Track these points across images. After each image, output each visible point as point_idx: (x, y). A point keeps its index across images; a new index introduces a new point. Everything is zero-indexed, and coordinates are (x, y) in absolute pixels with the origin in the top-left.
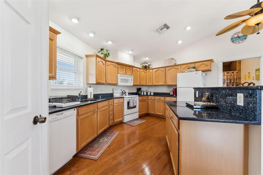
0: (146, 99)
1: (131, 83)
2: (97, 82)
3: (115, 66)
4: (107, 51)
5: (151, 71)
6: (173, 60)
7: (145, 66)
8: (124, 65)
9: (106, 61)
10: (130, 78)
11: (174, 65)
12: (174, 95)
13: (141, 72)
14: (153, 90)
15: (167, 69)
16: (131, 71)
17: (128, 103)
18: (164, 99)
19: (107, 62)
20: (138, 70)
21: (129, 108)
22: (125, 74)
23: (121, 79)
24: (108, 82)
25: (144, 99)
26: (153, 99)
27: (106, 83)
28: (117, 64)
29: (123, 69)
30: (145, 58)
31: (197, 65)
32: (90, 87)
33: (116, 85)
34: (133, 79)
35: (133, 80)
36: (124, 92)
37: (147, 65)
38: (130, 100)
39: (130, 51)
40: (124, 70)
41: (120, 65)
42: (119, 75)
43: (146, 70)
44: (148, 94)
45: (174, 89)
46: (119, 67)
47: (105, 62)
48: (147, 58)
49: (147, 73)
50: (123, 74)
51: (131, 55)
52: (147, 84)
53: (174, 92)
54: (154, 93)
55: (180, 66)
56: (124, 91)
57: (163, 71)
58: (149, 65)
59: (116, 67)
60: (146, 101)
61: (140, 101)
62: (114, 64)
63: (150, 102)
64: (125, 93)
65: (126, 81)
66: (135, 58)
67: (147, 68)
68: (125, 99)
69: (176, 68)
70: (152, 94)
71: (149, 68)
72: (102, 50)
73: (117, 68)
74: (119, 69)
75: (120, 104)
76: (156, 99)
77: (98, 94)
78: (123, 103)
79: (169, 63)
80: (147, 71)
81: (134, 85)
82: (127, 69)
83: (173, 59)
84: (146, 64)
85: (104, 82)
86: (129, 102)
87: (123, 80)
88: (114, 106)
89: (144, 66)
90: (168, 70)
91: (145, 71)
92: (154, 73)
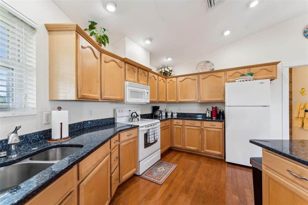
0: (168, 125)
1: (148, 99)
2: (79, 96)
3: (120, 65)
5: (174, 79)
6: (209, 64)
7: (164, 73)
8: (135, 66)
9: (102, 52)
10: (145, 90)
11: (209, 71)
12: (214, 118)
13: (160, 81)
14: (175, 110)
15: (201, 76)
16: (146, 77)
17: (146, 135)
18: (200, 125)
19: (103, 55)
20: (156, 76)
21: (147, 145)
22: (137, 81)
23: (132, 91)
24: (105, 96)
25: (166, 125)
26: (181, 124)
27: (101, 99)
28: (123, 63)
29: (133, 72)
30: (167, 58)
31: (252, 70)
32: (59, 109)
33: (121, 101)
34: (149, 91)
35: (149, 94)
36: (134, 114)
37: (168, 71)
38: (149, 130)
39: (147, 39)
40: (136, 74)
41: (129, 65)
42: (127, 83)
43: (166, 78)
44: (168, 115)
45: (213, 108)
46: (127, 69)
47: (99, 53)
48: (170, 59)
49: (167, 83)
50: (134, 82)
51: (146, 49)
52: (168, 100)
53: (214, 112)
54: (178, 113)
55: (223, 73)
56: (135, 112)
57: (195, 80)
58: (170, 71)
59: (121, 68)
60: (169, 128)
61: (162, 129)
62: (118, 61)
63: (175, 129)
64: (136, 117)
65: (140, 94)
67: (168, 75)
68: (140, 129)
69: (217, 75)
70: (175, 115)
71: (170, 75)
73: (123, 69)
74: (127, 71)
75: (131, 141)
76: (186, 124)
77: (84, 122)
78: (137, 137)
79: (202, 68)
80: (168, 80)
81: (151, 102)
82: (141, 74)
83: (208, 62)
84: (166, 69)
85: (97, 96)
86: (147, 133)
87: (134, 93)
88: (121, 147)
89: (163, 71)
90: (202, 79)
91: (164, 79)
92: (178, 83)
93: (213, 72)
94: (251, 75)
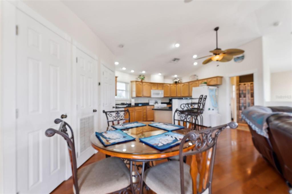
1: (162, 96)
2: (137, 96)
4: (143, 76)
5: (180, 85)
6: (196, 77)
10: (161, 92)
11: (196, 80)
15: (190, 83)
16: (162, 87)
22: (157, 89)
24: (144, 95)
28: (150, 84)
29: (155, 86)
30: (175, 75)
31: (208, 81)
32: (133, 99)
33: (150, 97)
35: (163, 93)
41: (153, 84)
42: (152, 90)
47: (142, 83)
49: (177, 87)
50: (155, 89)
57: (188, 85)
65: (158, 94)
66: (165, 77)
71: (179, 83)
72: (140, 76)
73: (150, 86)
74: (152, 86)
79: (193, 79)
80: (178, 85)
81: (165, 97)
82: (158, 86)
83: (195, 75)
84: (176, 80)
85: (141, 95)
87: (154, 94)
88: (147, 110)
89: (175, 82)
90: (191, 85)
91: (176, 85)
92: (182, 87)
93: (198, 80)
94: (206, 83)
